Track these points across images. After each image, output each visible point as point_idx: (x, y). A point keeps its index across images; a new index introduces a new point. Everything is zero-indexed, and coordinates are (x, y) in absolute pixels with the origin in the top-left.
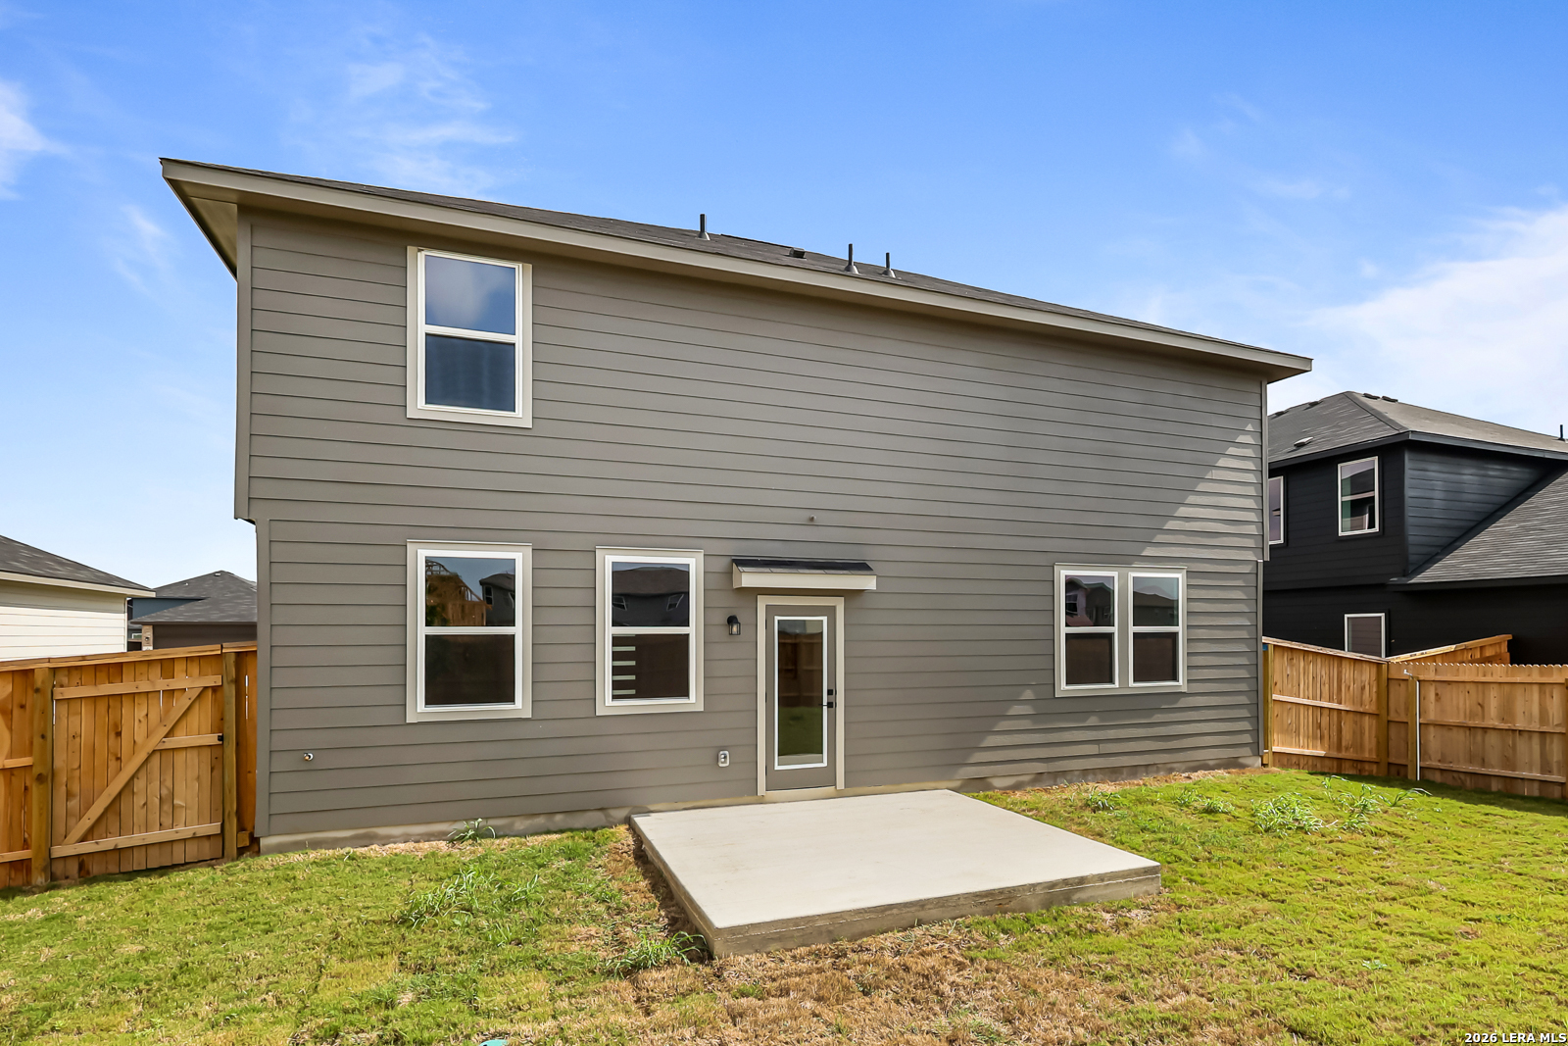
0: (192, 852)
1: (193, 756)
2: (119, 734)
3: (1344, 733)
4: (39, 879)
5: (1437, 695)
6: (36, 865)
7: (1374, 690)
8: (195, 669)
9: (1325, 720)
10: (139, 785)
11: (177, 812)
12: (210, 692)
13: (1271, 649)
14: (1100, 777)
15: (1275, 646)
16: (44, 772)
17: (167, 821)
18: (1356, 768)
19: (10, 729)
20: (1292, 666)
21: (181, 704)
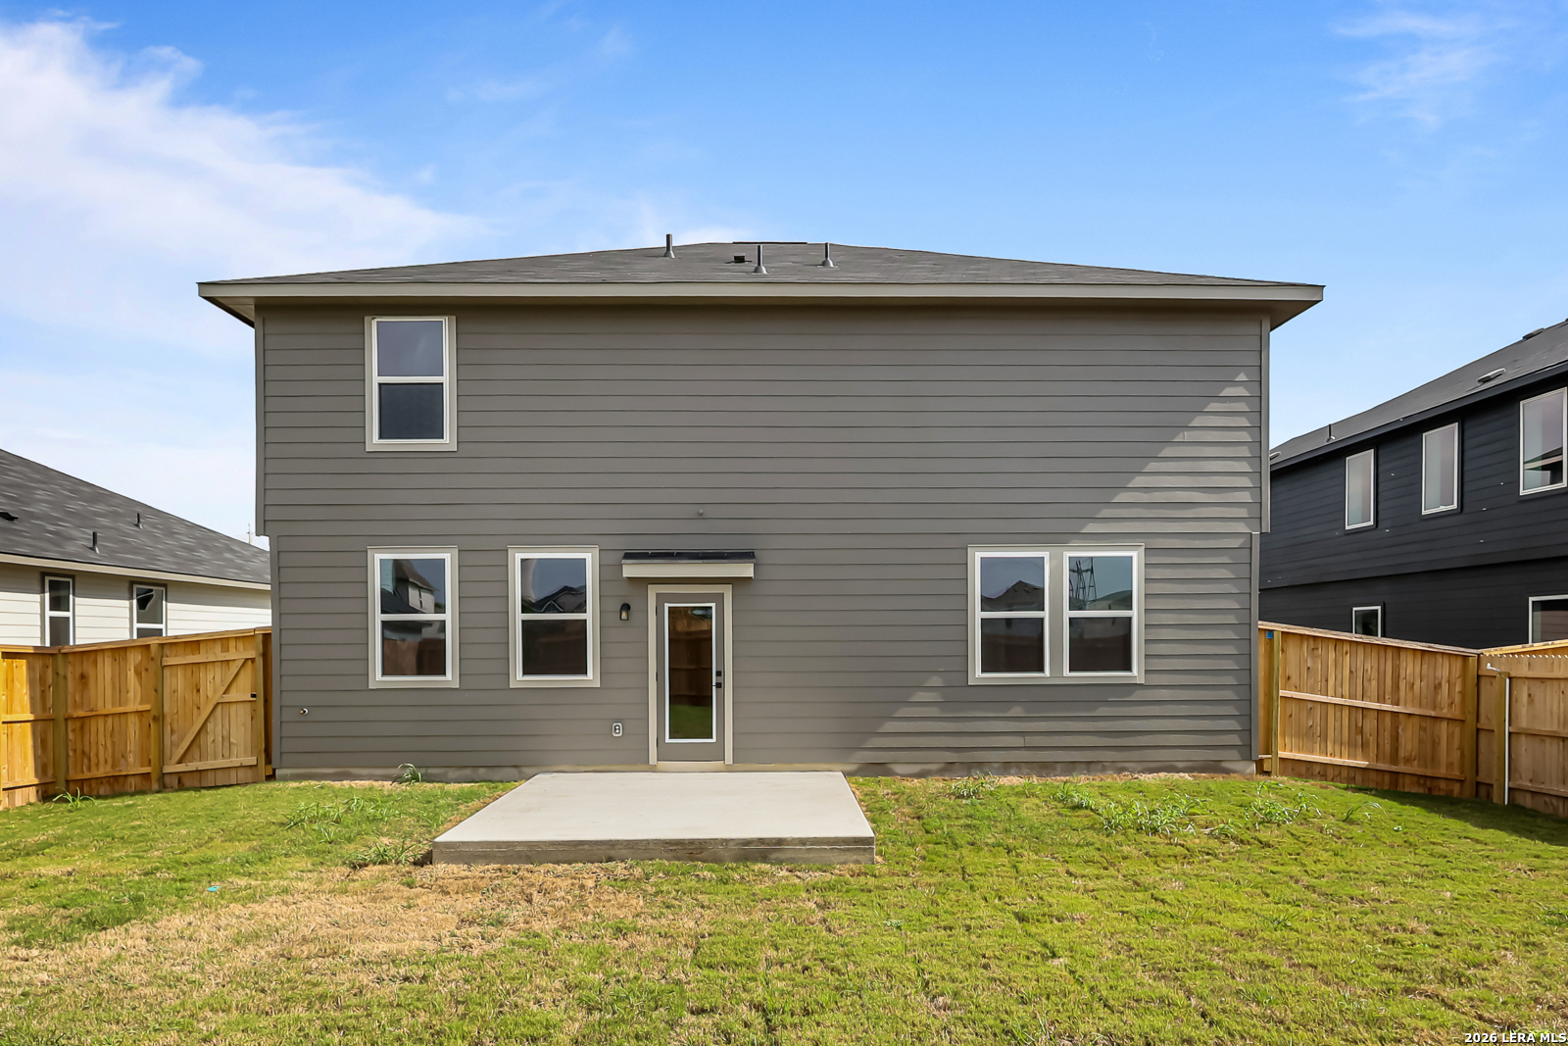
0: (242, 775)
1: (241, 707)
2: (198, 691)
3: (1402, 740)
4: (155, 786)
5: (1530, 695)
6: (154, 777)
7: (1458, 688)
8: (240, 645)
9: (1370, 725)
10: (210, 726)
11: (232, 747)
12: (250, 662)
13: (1277, 637)
14: (1026, 771)
15: (1283, 632)
16: (157, 715)
17: (226, 754)
18: (1424, 785)
19: (141, 685)
20: (1314, 657)
21: (234, 669)
